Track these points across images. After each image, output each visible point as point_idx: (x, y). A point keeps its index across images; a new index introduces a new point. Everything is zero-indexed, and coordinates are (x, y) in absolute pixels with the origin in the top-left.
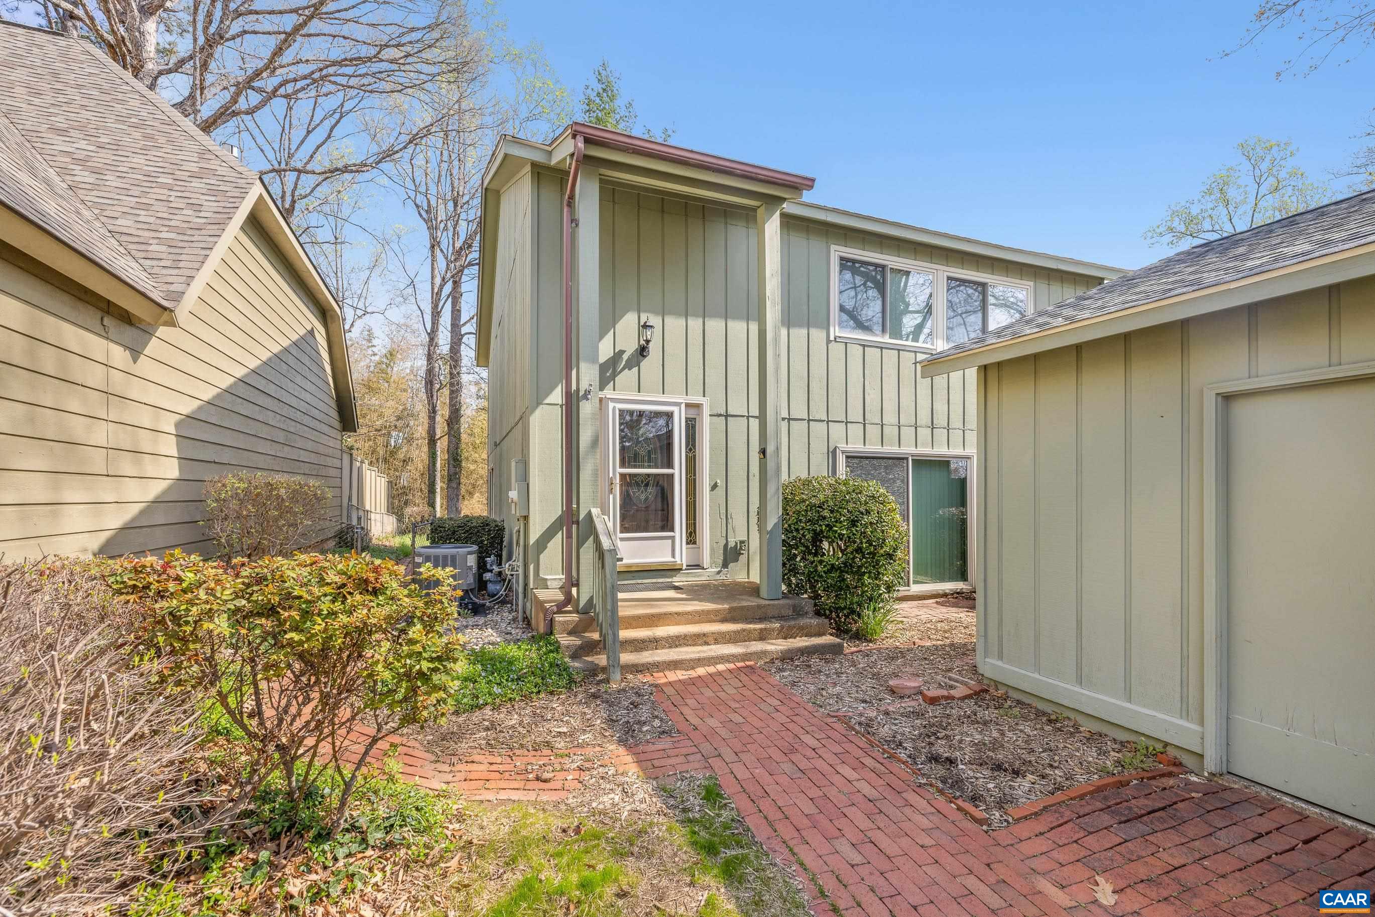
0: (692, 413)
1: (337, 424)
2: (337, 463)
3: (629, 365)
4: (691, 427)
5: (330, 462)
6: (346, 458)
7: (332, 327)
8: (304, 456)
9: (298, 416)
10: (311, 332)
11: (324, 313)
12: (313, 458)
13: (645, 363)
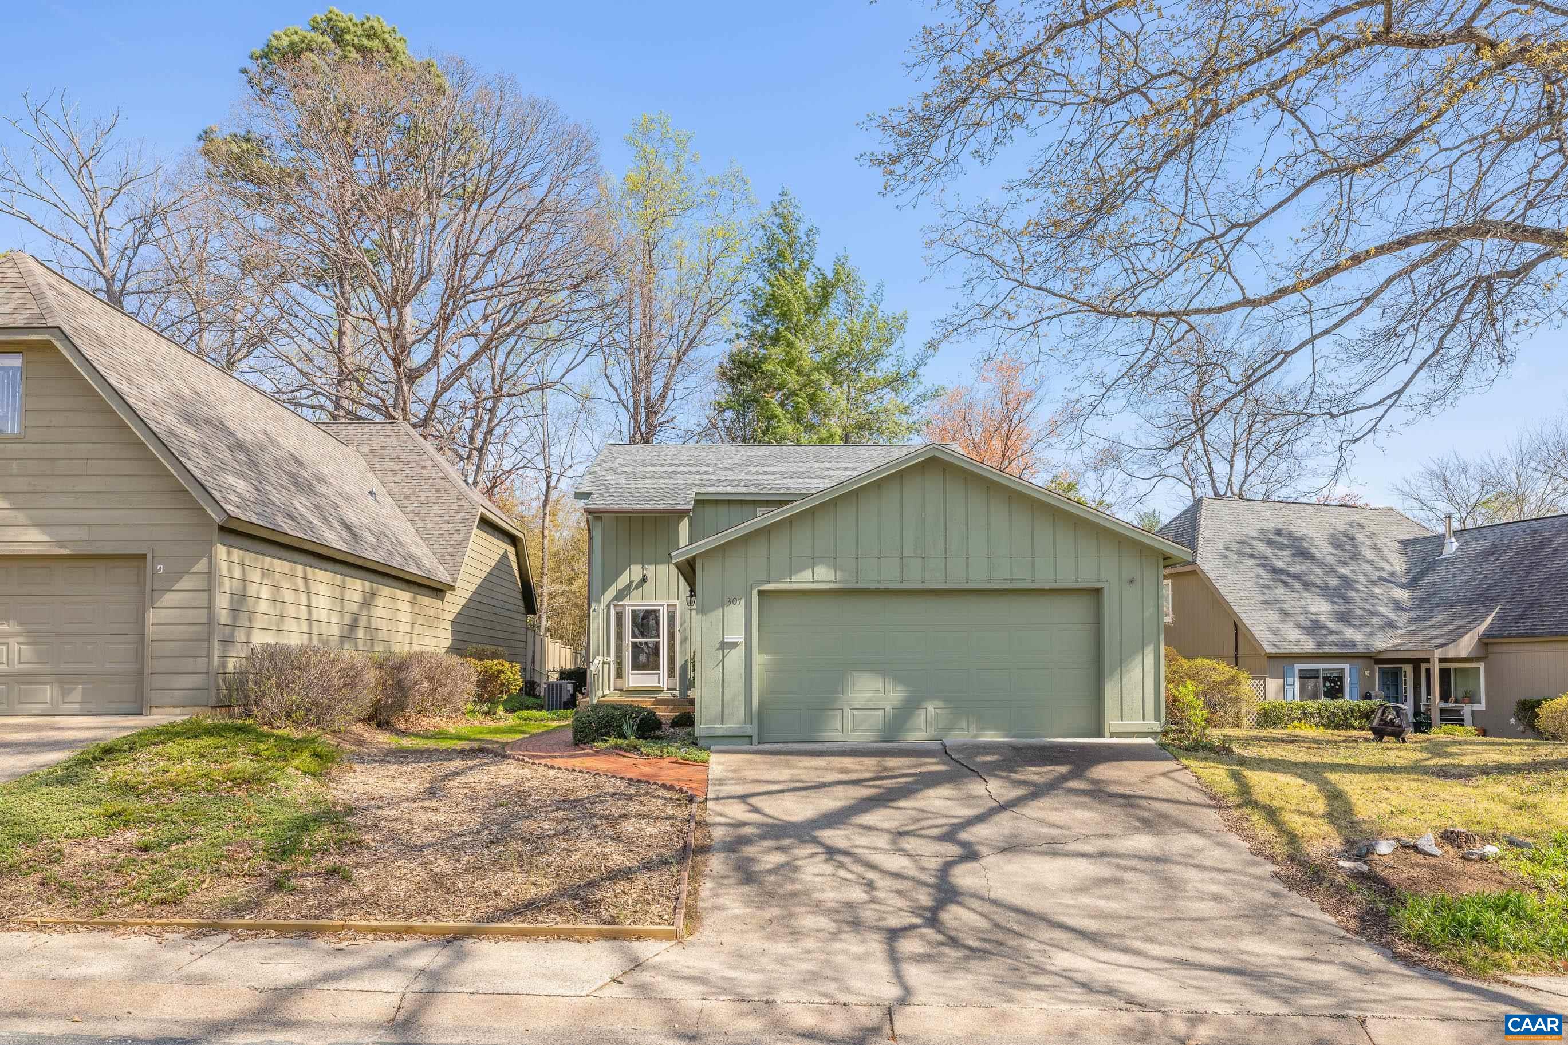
0: (671, 609)
1: (523, 610)
2: (523, 638)
3: (637, 588)
4: (672, 617)
5: (518, 637)
6: (530, 634)
7: (519, 547)
8: (501, 635)
9: (497, 611)
10: (505, 556)
11: (513, 540)
12: (506, 635)
13: (645, 586)
